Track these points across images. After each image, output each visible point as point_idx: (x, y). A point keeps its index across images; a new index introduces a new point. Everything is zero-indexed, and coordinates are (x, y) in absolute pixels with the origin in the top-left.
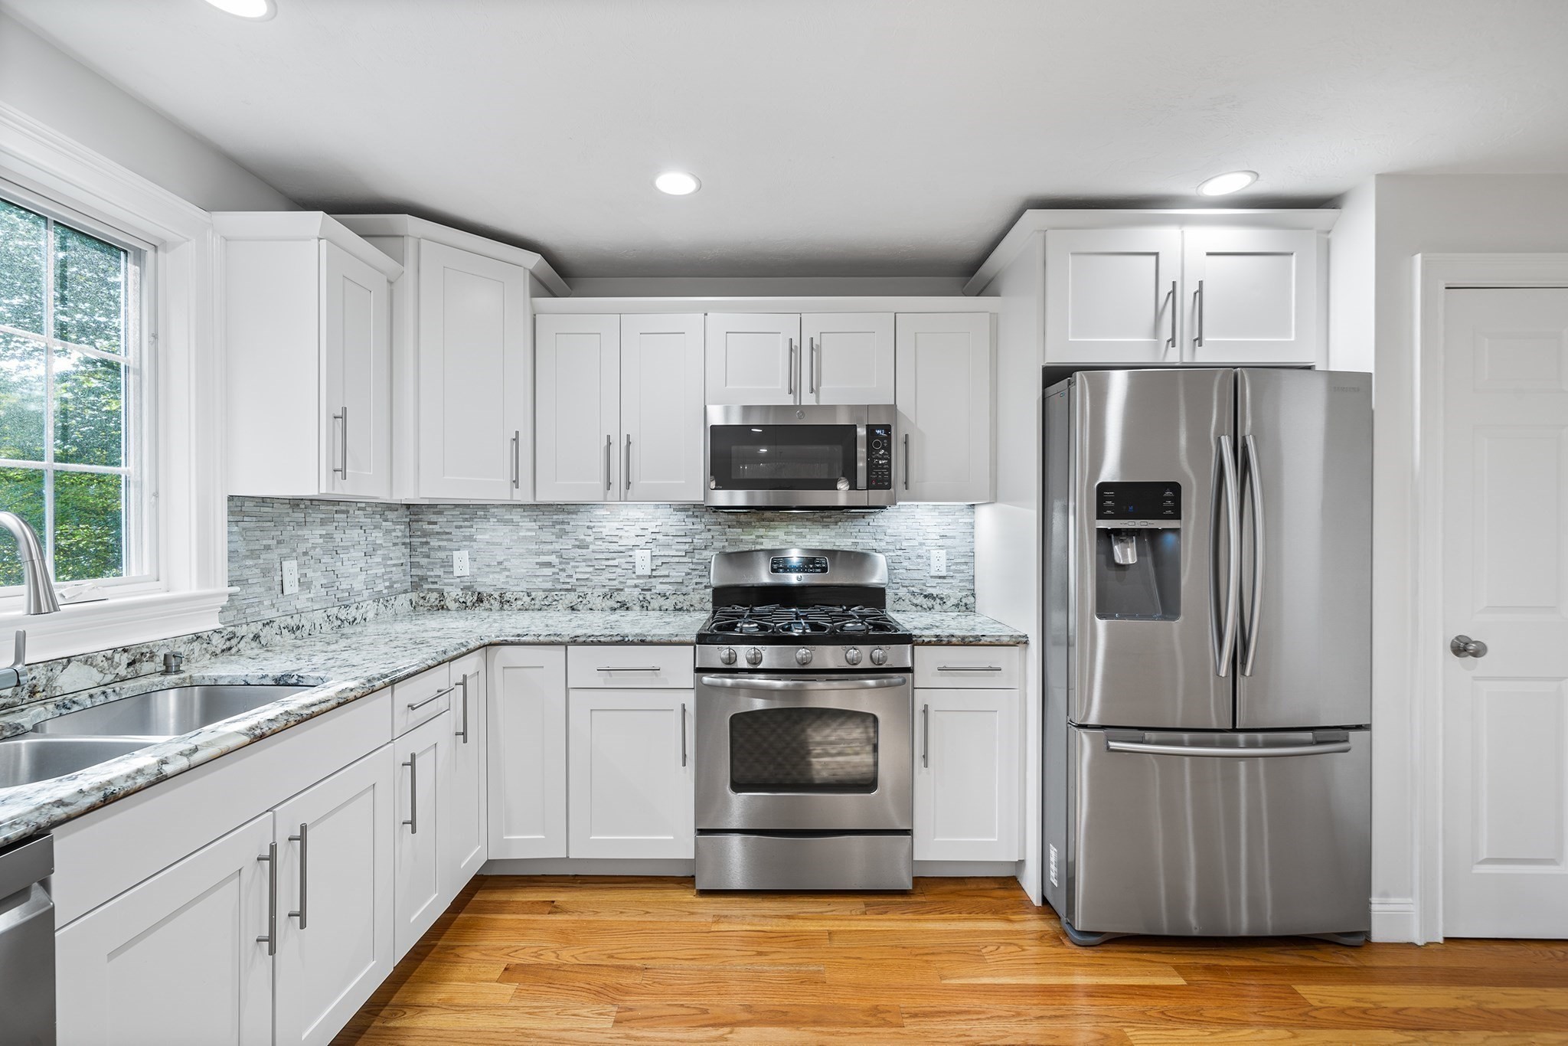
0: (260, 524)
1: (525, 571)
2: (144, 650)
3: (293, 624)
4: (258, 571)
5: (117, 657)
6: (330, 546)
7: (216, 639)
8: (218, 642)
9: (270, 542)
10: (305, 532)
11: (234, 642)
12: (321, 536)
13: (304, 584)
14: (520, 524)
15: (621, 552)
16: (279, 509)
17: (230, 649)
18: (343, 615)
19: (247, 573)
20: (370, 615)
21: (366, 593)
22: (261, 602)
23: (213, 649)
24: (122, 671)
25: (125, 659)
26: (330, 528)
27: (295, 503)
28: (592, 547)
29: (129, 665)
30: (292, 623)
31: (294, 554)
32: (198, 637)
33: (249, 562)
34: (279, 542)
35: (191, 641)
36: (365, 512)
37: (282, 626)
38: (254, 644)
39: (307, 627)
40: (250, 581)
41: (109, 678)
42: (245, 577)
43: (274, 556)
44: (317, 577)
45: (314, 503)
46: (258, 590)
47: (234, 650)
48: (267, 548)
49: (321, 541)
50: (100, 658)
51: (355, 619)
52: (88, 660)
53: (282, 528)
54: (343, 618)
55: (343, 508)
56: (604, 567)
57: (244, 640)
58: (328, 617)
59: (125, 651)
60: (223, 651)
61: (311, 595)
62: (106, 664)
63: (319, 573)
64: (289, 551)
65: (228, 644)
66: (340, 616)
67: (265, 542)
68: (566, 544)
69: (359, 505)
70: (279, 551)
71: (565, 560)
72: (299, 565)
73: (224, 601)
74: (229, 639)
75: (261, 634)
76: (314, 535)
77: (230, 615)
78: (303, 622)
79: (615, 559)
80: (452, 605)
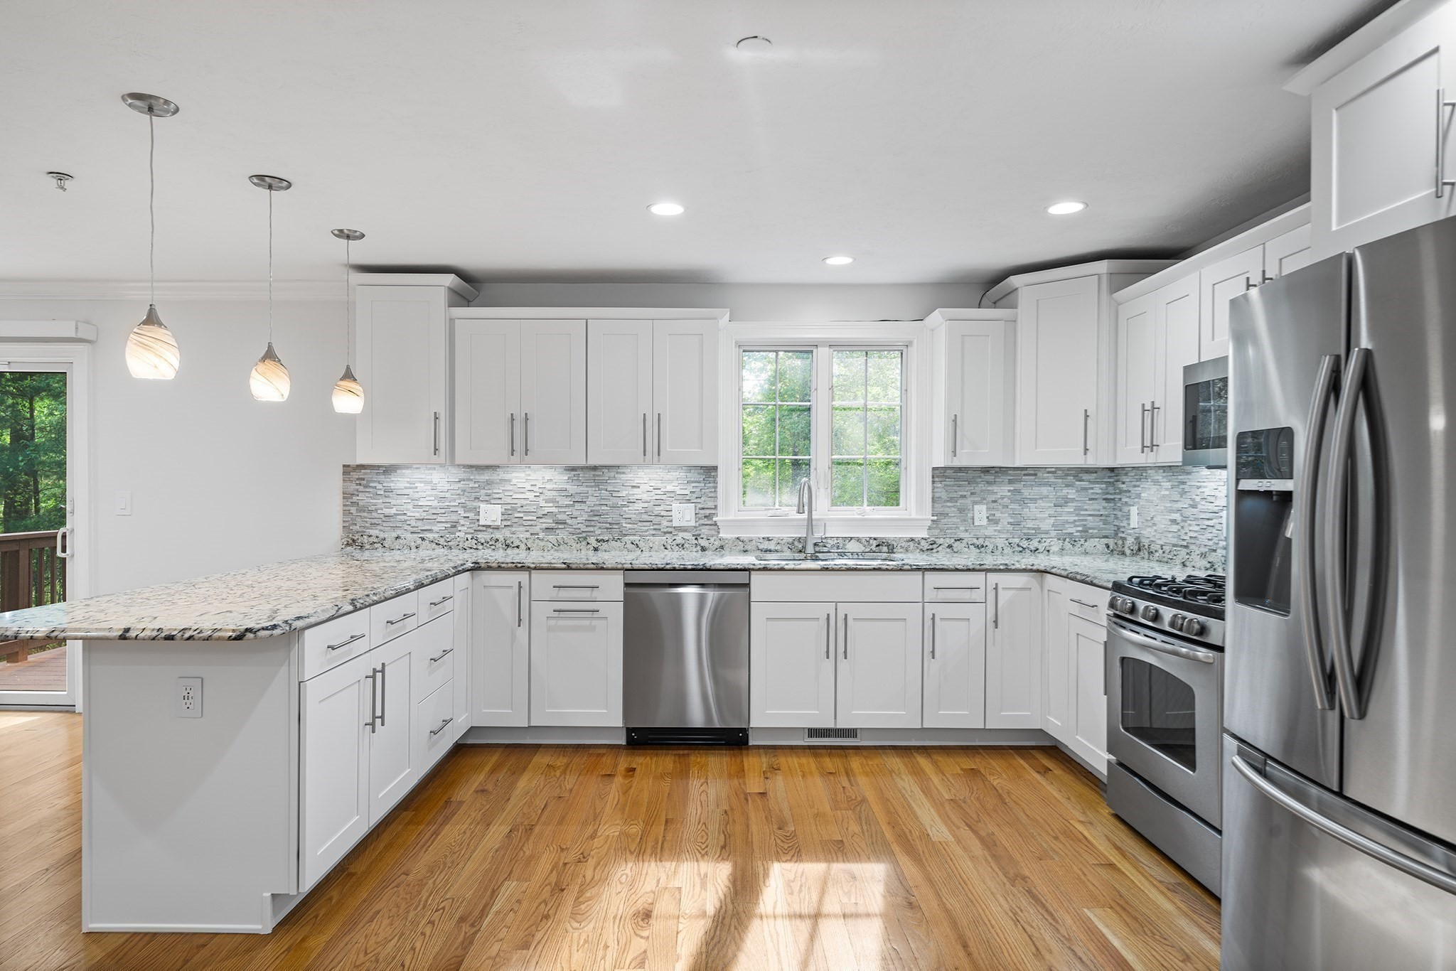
0: (957, 483)
1: (1163, 526)
2: (884, 541)
3: (978, 543)
4: (956, 510)
5: (871, 541)
6: (1018, 497)
7: (923, 543)
8: (925, 545)
9: (965, 493)
10: (995, 488)
11: (935, 546)
12: (1009, 491)
13: (992, 520)
14: (1162, 484)
15: (1215, 513)
16: (971, 474)
17: (932, 549)
18: (1025, 544)
19: (947, 510)
20: (1055, 548)
21: (1053, 533)
22: (958, 528)
23: (922, 547)
24: (874, 548)
25: (875, 543)
26: (1018, 486)
27: (986, 470)
28: (1200, 507)
29: (877, 546)
30: (980, 542)
31: (984, 501)
32: (912, 540)
33: (949, 504)
34: (972, 494)
35: (909, 541)
36: (1055, 475)
37: (970, 543)
38: (948, 550)
39: (991, 547)
40: (949, 515)
41: (868, 550)
42: (946, 512)
43: (968, 501)
44: (1005, 519)
45: (1002, 469)
46: (955, 520)
47: (935, 551)
48: (964, 497)
49: (1009, 494)
50: (864, 540)
51: (1038, 549)
52: (859, 540)
53: (975, 485)
54: (1025, 547)
55: (1032, 472)
56: (1205, 527)
57: (942, 546)
58: (1010, 544)
59: (875, 539)
60: (928, 550)
61: (998, 528)
62: (866, 543)
63: (1007, 515)
64: (980, 499)
65: (931, 547)
66: (1021, 544)
67: (961, 493)
68: (1184, 503)
69: (1047, 470)
70: (972, 499)
71: (1185, 518)
72: (987, 508)
73: (929, 523)
74: (932, 544)
75: (953, 545)
76: (1003, 490)
77: (936, 532)
78: (987, 543)
79: (1212, 519)
80: (1128, 552)
